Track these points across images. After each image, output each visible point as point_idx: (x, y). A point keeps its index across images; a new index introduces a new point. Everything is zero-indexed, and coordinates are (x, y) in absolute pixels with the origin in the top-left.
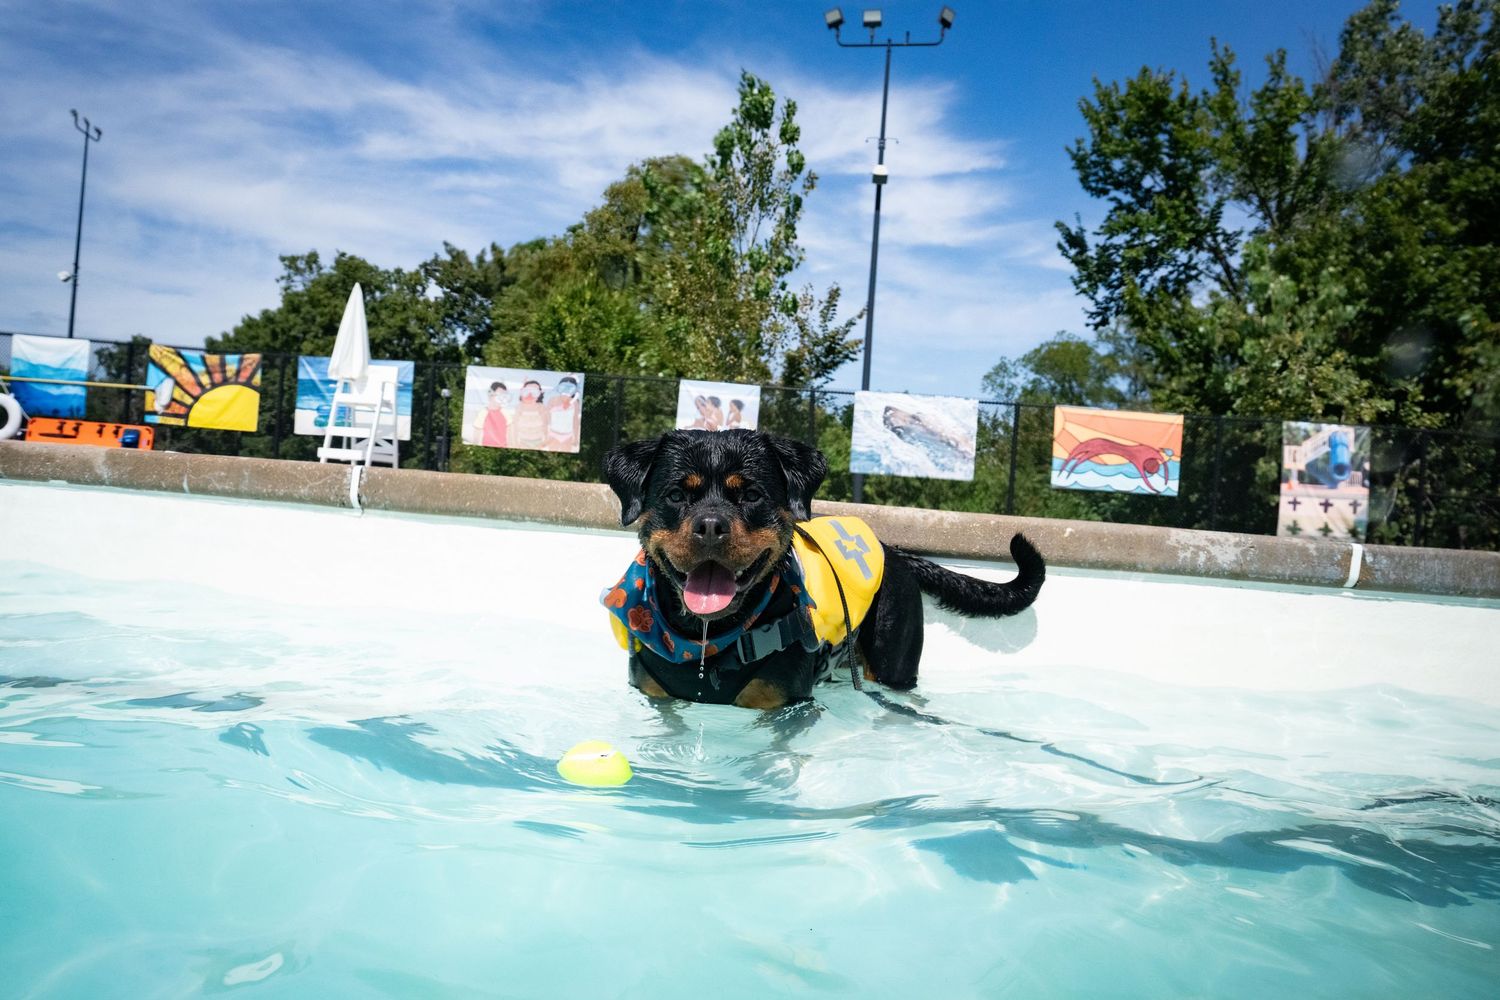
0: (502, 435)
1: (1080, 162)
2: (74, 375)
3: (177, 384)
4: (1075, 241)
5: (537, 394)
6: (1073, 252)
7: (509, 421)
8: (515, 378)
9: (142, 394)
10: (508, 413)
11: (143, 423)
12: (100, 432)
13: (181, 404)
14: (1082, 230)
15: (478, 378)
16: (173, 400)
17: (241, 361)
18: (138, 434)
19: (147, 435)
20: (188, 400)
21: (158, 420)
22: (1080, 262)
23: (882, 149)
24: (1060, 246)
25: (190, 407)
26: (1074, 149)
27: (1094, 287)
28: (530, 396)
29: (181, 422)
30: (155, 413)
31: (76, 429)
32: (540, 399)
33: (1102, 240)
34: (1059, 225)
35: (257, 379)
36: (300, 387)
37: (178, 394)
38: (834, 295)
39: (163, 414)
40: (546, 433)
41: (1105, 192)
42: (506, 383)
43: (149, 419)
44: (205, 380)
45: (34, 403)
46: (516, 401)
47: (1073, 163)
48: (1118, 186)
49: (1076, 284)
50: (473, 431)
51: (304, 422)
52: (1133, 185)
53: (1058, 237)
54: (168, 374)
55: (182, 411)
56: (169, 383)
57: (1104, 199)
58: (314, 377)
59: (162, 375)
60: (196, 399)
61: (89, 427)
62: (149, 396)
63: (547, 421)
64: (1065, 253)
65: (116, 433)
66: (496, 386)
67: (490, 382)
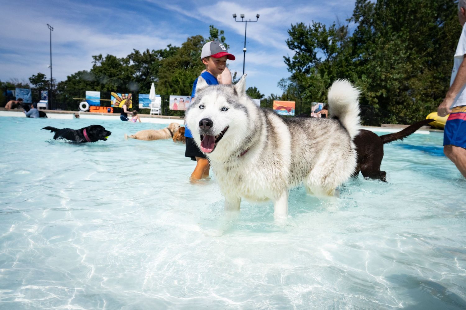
0: (177, 108)
1: (289, 44)
2: (97, 98)
3: (117, 99)
4: (288, 60)
5: (182, 100)
6: (287, 63)
7: (178, 105)
8: (179, 98)
9: (110, 101)
10: (178, 104)
11: (110, 106)
12: (103, 109)
13: (118, 103)
14: (289, 58)
15: (172, 98)
16: (116, 102)
17: (128, 95)
18: (110, 109)
19: (112, 109)
20: (119, 102)
21: (114, 106)
22: (289, 65)
23: (245, 44)
24: (285, 62)
25: (119, 104)
26: (287, 41)
27: (292, 70)
28: (181, 101)
29: (118, 106)
30: (113, 105)
31: (99, 108)
32: (183, 101)
33: (294, 60)
34: (284, 57)
35: (131, 98)
36: (139, 100)
37: (117, 101)
38: (236, 73)
39: (115, 105)
40: (184, 107)
41: (294, 49)
42: (177, 99)
43: (112, 106)
44: (122, 98)
45: (91, 103)
46: (179, 102)
47: (287, 44)
48: (296, 48)
49: (288, 70)
50: (171, 107)
51: (141, 106)
52: (299, 48)
53: (284, 59)
54: (115, 98)
55: (118, 104)
56: (115, 100)
57: (293, 51)
58: (142, 98)
59: (114, 98)
60: (120, 102)
61: (101, 108)
62: (112, 102)
63: (185, 105)
64: (286, 63)
65: (106, 109)
66: (175, 99)
67: (174, 98)
